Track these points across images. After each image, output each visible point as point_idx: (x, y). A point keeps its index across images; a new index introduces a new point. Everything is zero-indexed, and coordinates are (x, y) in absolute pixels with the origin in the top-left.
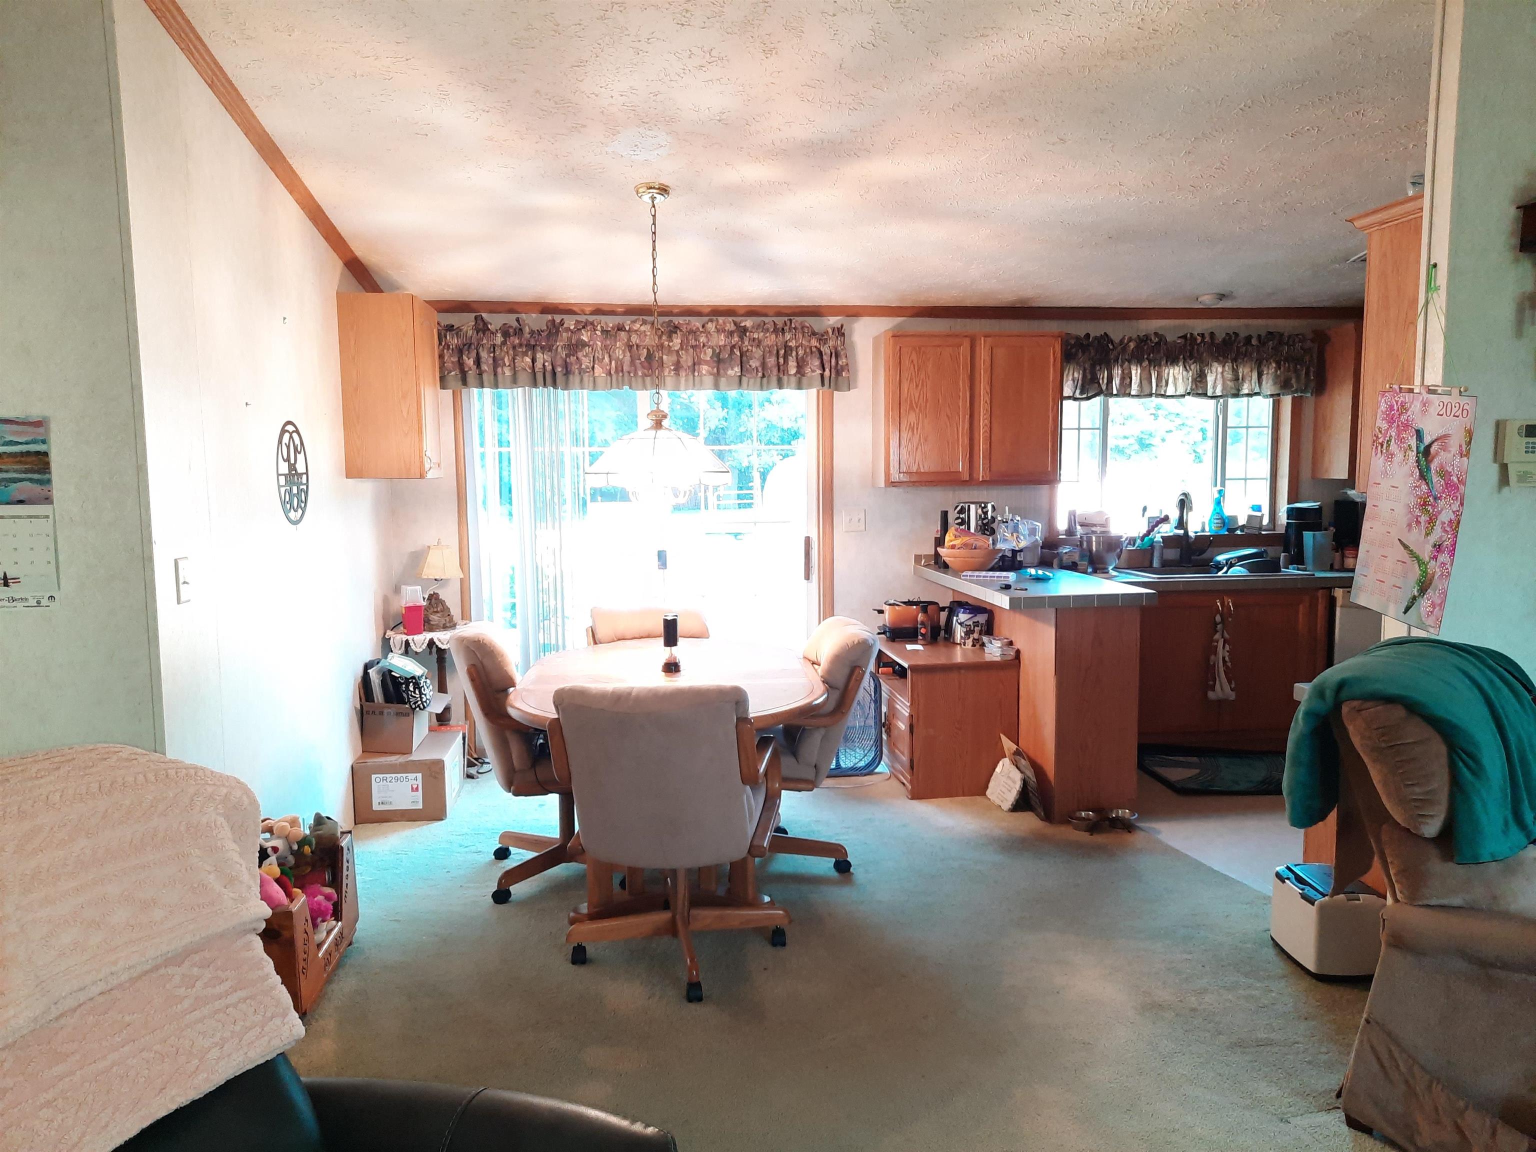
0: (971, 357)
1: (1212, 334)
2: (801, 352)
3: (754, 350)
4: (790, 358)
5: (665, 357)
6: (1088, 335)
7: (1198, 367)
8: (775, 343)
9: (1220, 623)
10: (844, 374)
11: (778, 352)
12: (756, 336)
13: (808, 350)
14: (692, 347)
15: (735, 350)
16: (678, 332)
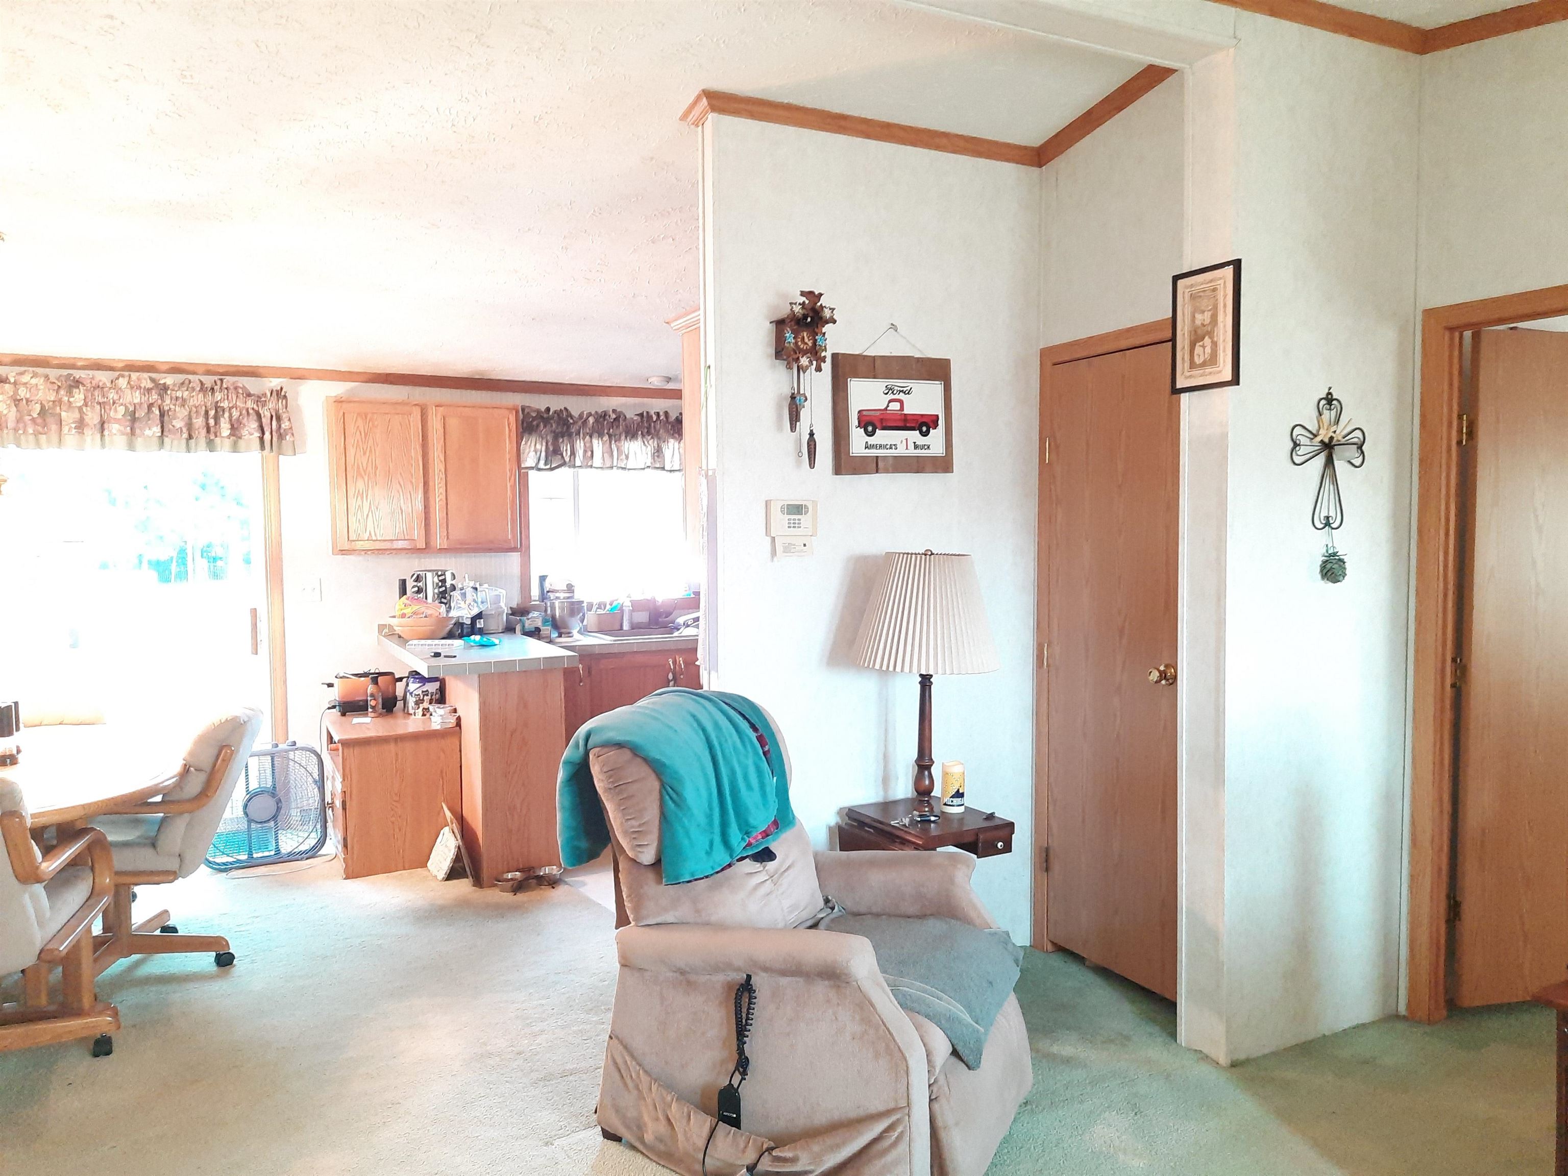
0: (422, 426)
1: (666, 413)
2: (235, 414)
3: (178, 409)
4: (222, 419)
5: (63, 414)
6: (548, 409)
7: (656, 442)
8: (203, 403)
9: (672, 680)
10: (288, 437)
11: (207, 412)
12: (179, 394)
13: (244, 412)
14: (99, 403)
15: (153, 409)
16: (80, 387)
